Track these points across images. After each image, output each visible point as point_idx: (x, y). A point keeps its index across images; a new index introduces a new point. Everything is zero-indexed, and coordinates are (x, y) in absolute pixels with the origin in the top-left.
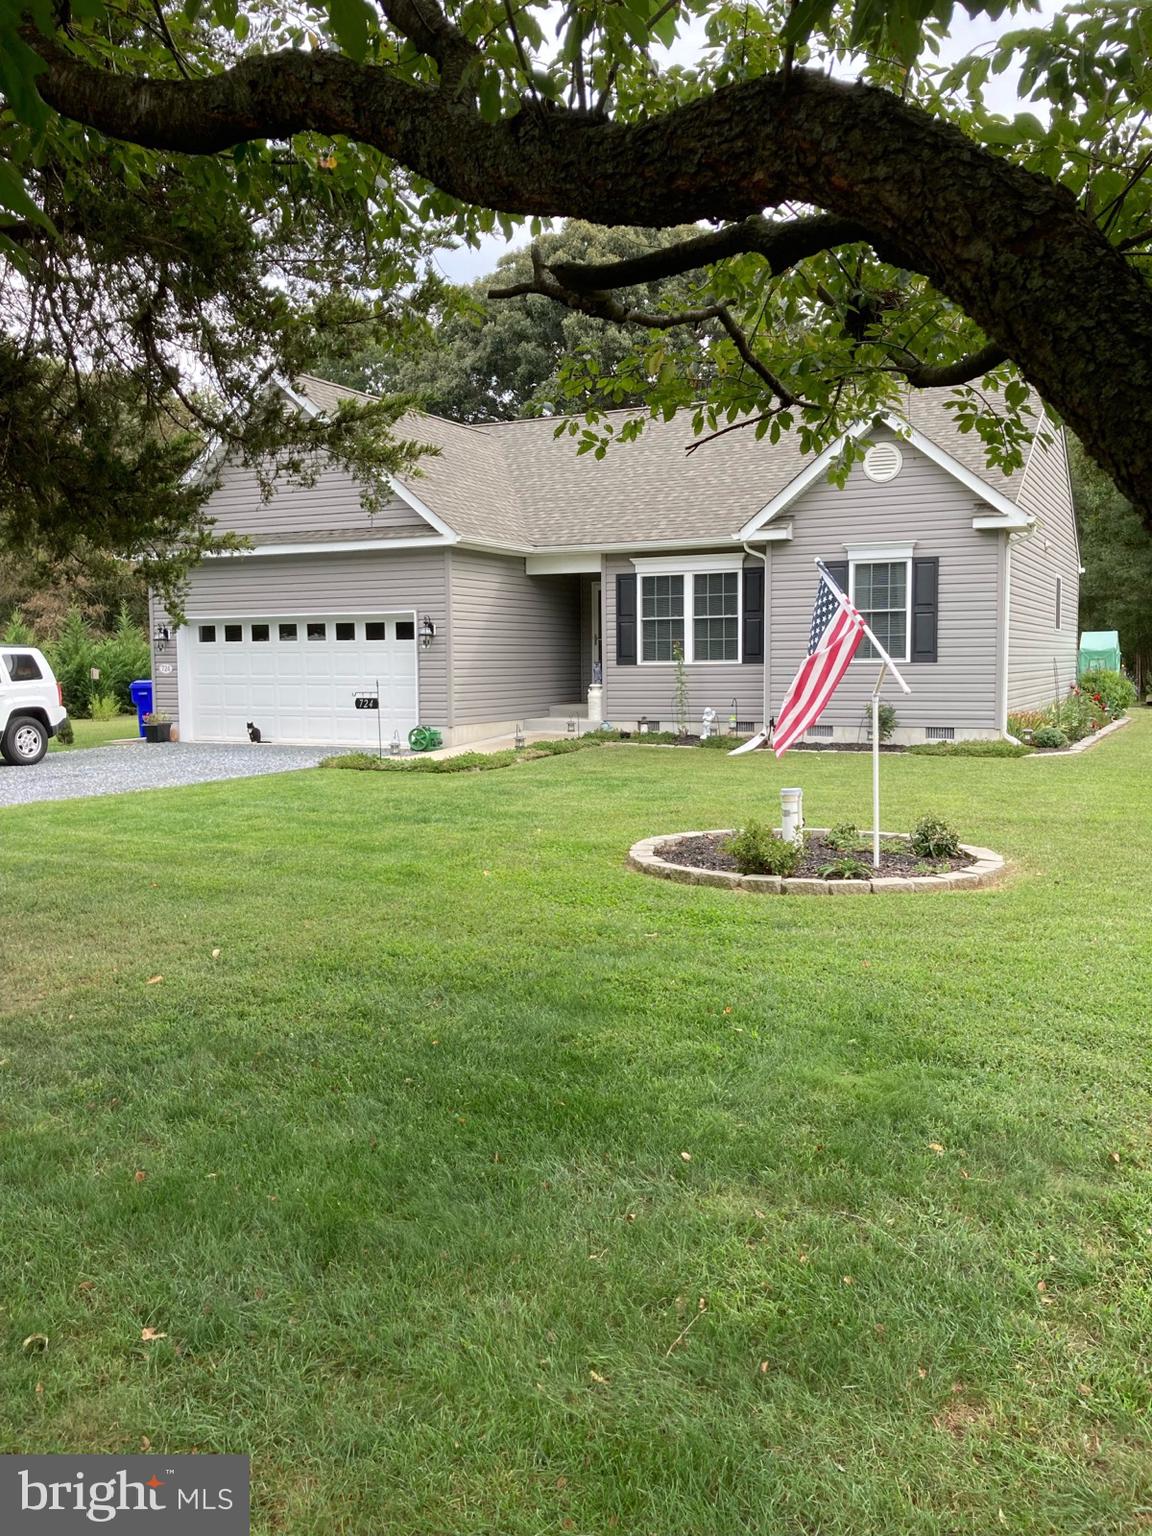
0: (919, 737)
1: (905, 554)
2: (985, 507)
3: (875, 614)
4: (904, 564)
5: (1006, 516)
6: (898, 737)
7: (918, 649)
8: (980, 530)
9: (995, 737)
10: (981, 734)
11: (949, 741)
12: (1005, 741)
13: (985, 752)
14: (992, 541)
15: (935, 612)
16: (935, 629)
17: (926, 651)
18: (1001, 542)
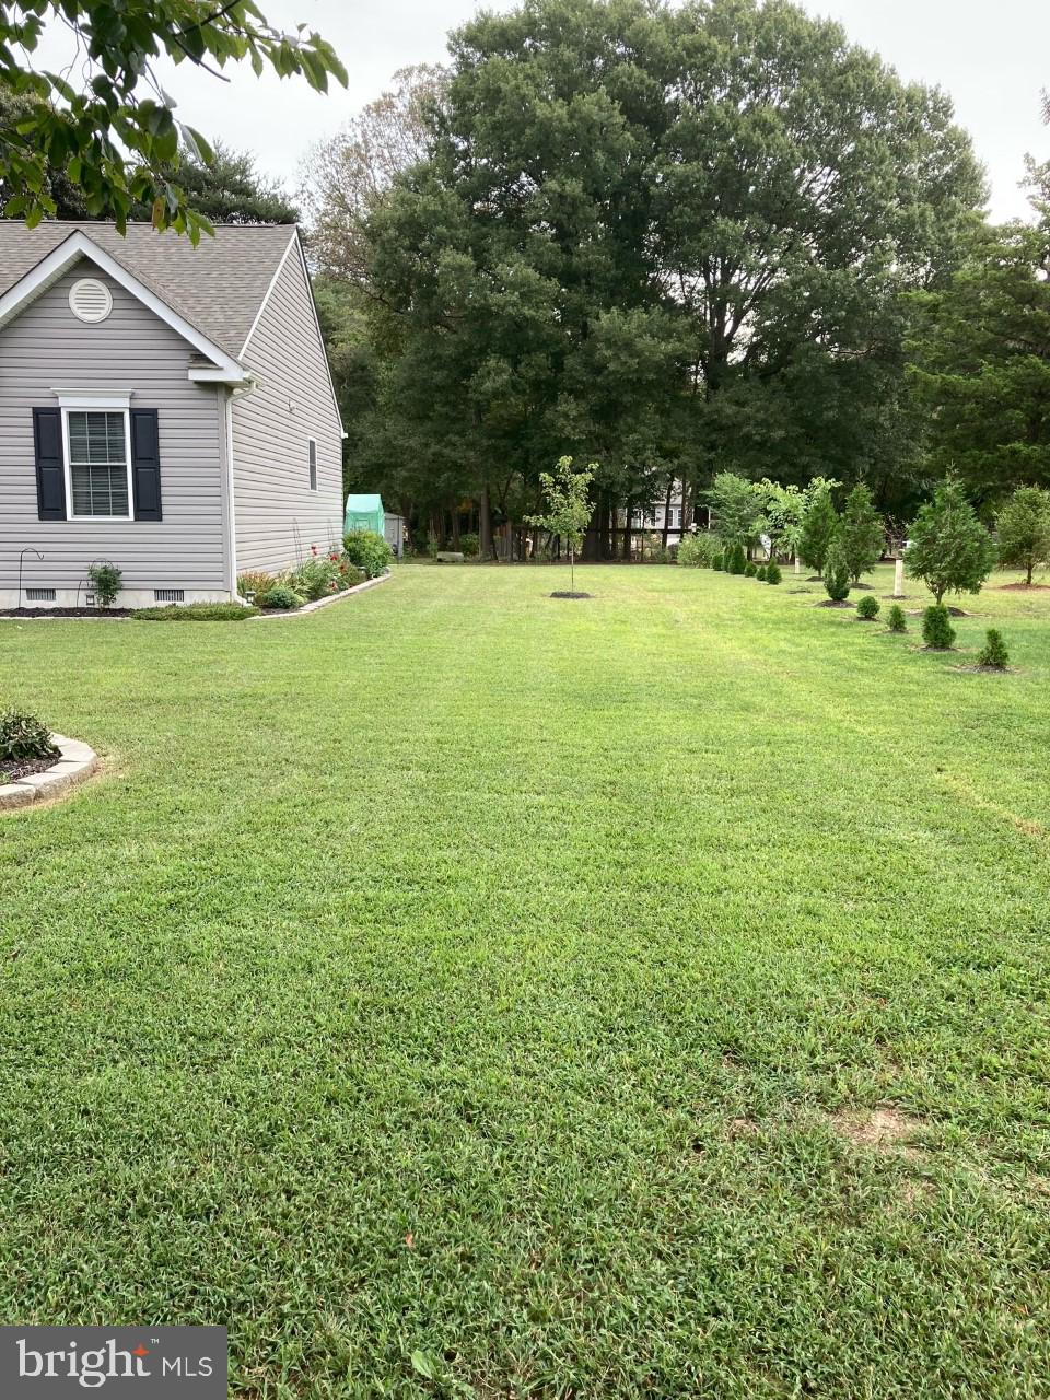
0: (147, 600)
1: (121, 404)
2: (200, 359)
3: (93, 467)
4: (121, 415)
5: (221, 369)
6: (123, 600)
7: (141, 507)
8: (197, 382)
9: (225, 599)
10: (210, 596)
11: (178, 603)
12: (236, 603)
13: (208, 616)
14: (211, 396)
15: (157, 467)
16: (158, 485)
17: (150, 509)
18: (221, 396)
